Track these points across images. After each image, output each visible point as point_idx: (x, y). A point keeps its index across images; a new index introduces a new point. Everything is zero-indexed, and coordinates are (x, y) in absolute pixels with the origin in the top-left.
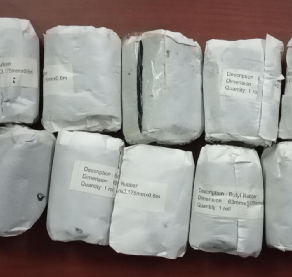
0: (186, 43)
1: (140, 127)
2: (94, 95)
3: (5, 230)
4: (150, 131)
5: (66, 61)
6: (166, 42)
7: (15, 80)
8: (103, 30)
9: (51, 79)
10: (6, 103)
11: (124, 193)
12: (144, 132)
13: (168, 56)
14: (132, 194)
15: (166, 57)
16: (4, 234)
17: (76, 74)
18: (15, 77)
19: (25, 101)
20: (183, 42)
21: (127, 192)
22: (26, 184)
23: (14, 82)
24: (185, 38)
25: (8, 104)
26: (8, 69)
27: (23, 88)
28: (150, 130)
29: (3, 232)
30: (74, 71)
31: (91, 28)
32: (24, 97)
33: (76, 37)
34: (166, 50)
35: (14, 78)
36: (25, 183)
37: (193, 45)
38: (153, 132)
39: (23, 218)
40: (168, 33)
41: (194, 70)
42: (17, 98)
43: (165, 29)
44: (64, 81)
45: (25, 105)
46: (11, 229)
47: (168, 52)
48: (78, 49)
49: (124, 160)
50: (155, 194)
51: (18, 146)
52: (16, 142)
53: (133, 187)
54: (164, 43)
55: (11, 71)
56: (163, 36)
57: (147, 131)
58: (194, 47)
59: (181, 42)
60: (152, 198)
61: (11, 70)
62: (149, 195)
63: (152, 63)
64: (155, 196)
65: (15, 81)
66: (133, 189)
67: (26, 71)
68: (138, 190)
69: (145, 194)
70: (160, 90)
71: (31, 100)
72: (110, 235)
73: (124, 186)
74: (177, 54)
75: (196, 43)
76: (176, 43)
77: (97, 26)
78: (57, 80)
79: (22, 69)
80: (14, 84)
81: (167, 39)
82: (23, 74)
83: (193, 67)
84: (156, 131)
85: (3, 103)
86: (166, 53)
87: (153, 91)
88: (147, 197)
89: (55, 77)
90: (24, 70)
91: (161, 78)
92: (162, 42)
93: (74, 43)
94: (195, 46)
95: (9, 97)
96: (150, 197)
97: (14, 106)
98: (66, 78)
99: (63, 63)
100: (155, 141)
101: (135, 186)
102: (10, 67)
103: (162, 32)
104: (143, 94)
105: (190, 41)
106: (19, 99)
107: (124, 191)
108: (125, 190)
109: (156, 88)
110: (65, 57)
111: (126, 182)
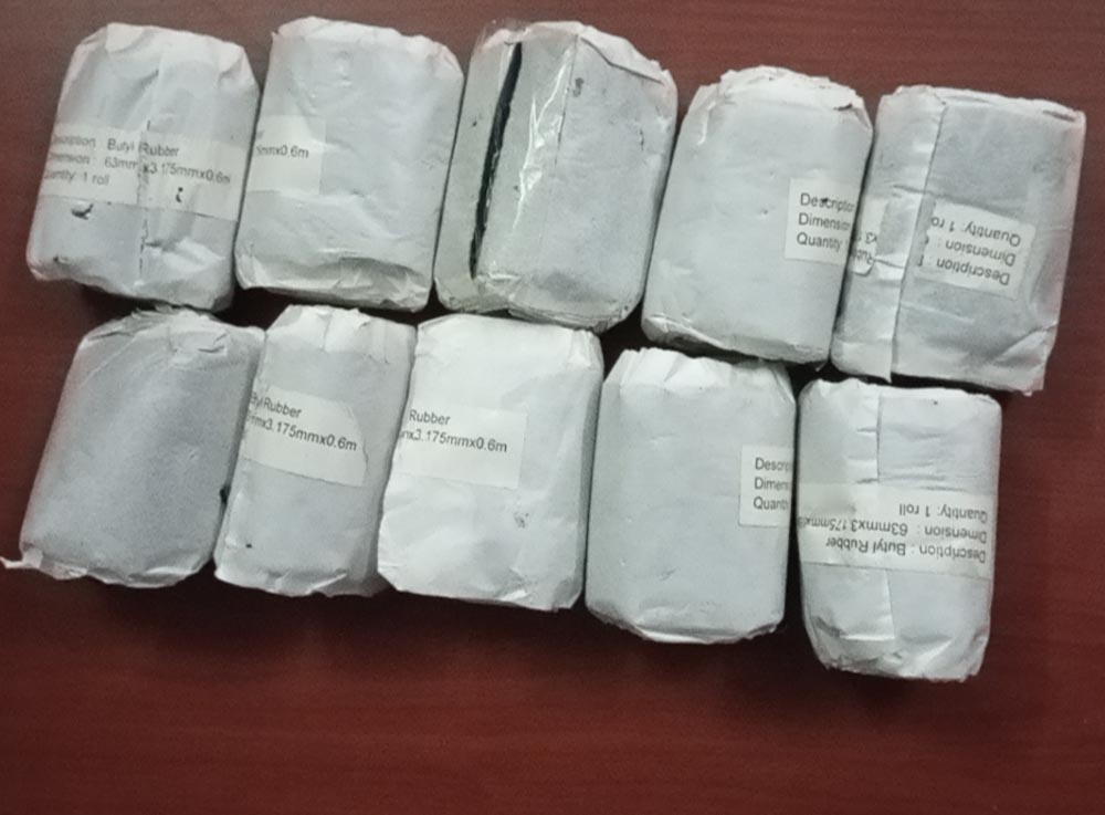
0: (634, 68)
1: (473, 262)
2: (369, 207)
3: (132, 569)
4: (493, 277)
5: (313, 111)
6: (579, 58)
7: (181, 194)
8: (420, 45)
9: (268, 150)
10: (151, 248)
11: (416, 439)
12: (480, 278)
13: (577, 94)
14: (434, 440)
15: (571, 93)
16: (130, 579)
17: (331, 147)
18: (181, 186)
19: (199, 251)
20: (627, 65)
21: (424, 435)
22: (196, 458)
23: (178, 199)
24: (637, 55)
25: (157, 252)
26: (168, 164)
27: (200, 218)
28: (494, 273)
29: (130, 573)
30: (329, 140)
31: (389, 35)
32: (199, 241)
33: (345, 54)
34: (574, 77)
35: (181, 190)
36: (192, 456)
37: (657, 78)
38: (500, 282)
39: (181, 544)
40: (591, 33)
41: (642, 143)
42: (178, 240)
43: (586, 22)
44: (298, 159)
45: (197, 261)
46: (147, 569)
47: (579, 82)
48: (347, 83)
49: (420, 355)
50: (494, 441)
51: (180, 360)
52: (176, 351)
53: (437, 424)
54: (574, 56)
55: (175, 169)
56: (575, 38)
57: (488, 276)
58: (657, 84)
59: (620, 64)
60: (485, 451)
61: (176, 166)
62: (478, 443)
63: (534, 107)
64: (493, 445)
65: (181, 198)
66: (437, 427)
67: (212, 176)
68: (451, 429)
69: (467, 440)
70: (538, 175)
71: (214, 250)
72: (381, 545)
73: (416, 422)
74: (604, 91)
75: (666, 75)
76: (606, 64)
77: (407, 31)
78: (284, 154)
79: (204, 169)
80: (177, 203)
81: (583, 48)
82: (204, 181)
83: (642, 133)
84: (509, 280)
85: (146, 248)
86: (574, 85)
87: (521, 176)
88: (474, 450)
89: (279, 146)
90: (208, 171)
91: (547, 147)
92: (568, 53)
93: (341, 67)
94: (659, 82)
95: (162, 235)
96: (480, 448)
97: (172, 260)
98: (305, 153)
99: (305, 113)
100: (506, 307)
101: (443, 420)
102: (173, 159)
103: (577, 28)
104: (497, 181)
105: (651, 68)
106: (185, 244)
107: (416, 435)
108: (419, 430)
109: (530, 170)
110: (311, 100)
111: (421, 412)
